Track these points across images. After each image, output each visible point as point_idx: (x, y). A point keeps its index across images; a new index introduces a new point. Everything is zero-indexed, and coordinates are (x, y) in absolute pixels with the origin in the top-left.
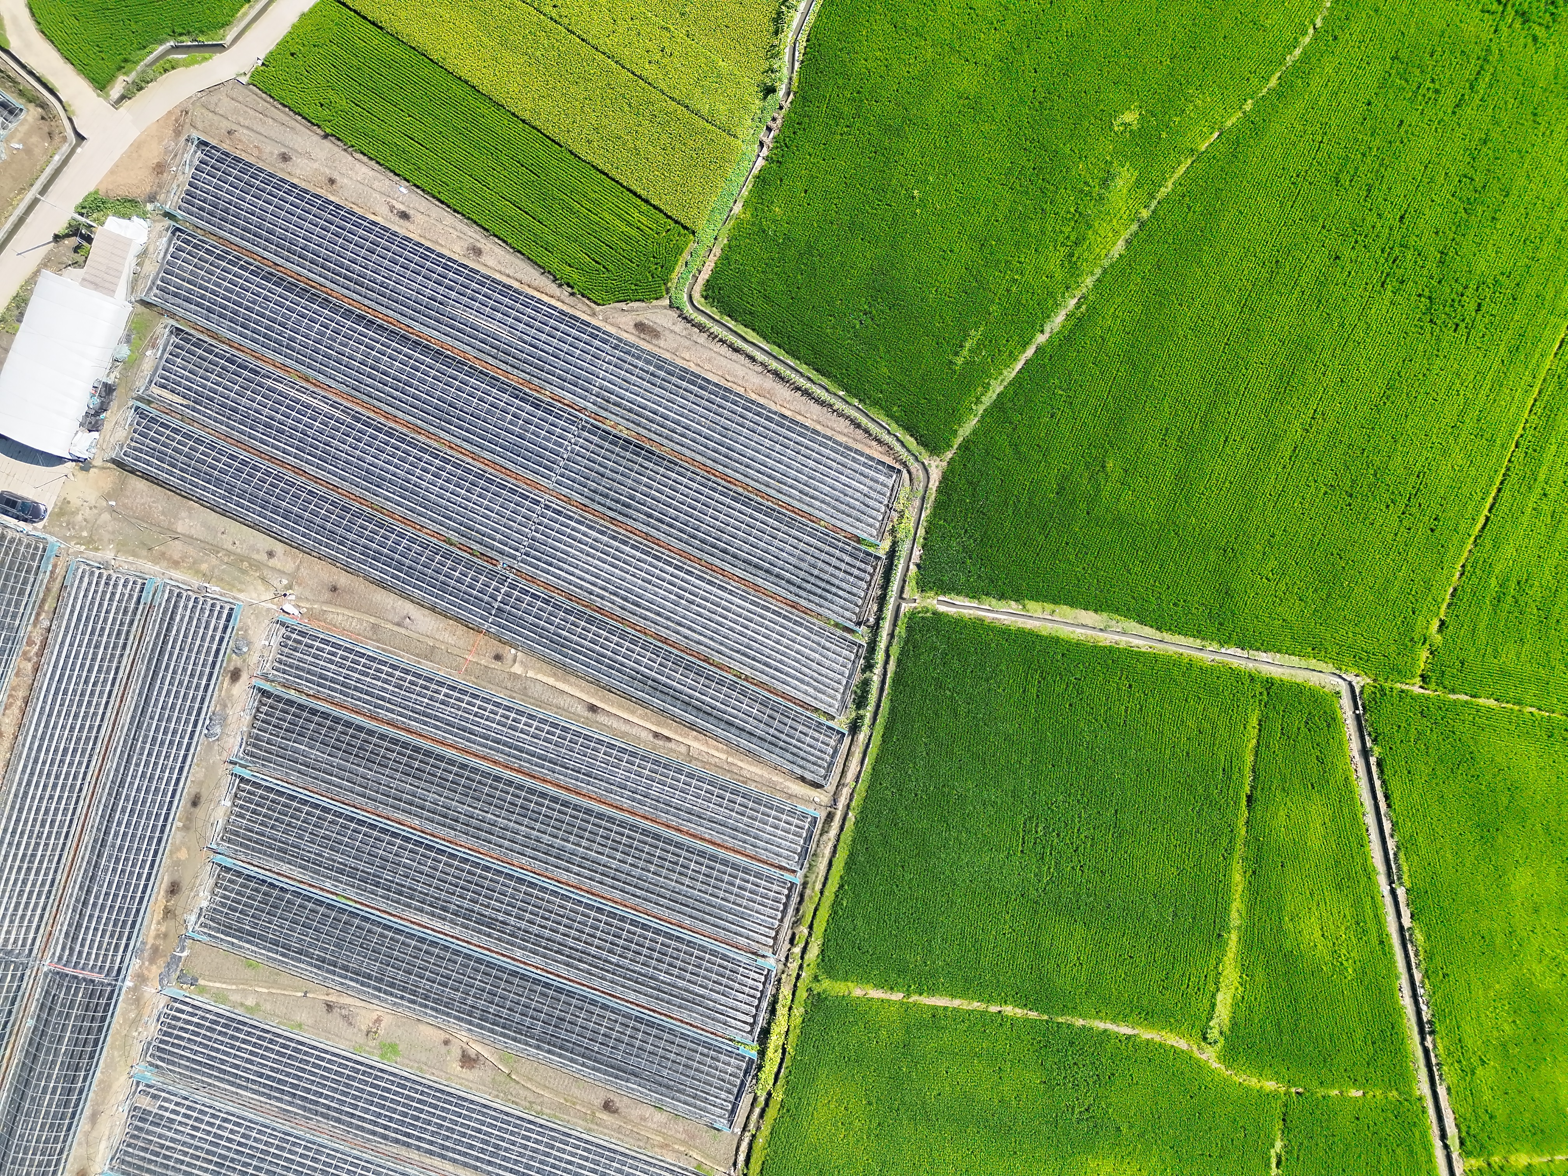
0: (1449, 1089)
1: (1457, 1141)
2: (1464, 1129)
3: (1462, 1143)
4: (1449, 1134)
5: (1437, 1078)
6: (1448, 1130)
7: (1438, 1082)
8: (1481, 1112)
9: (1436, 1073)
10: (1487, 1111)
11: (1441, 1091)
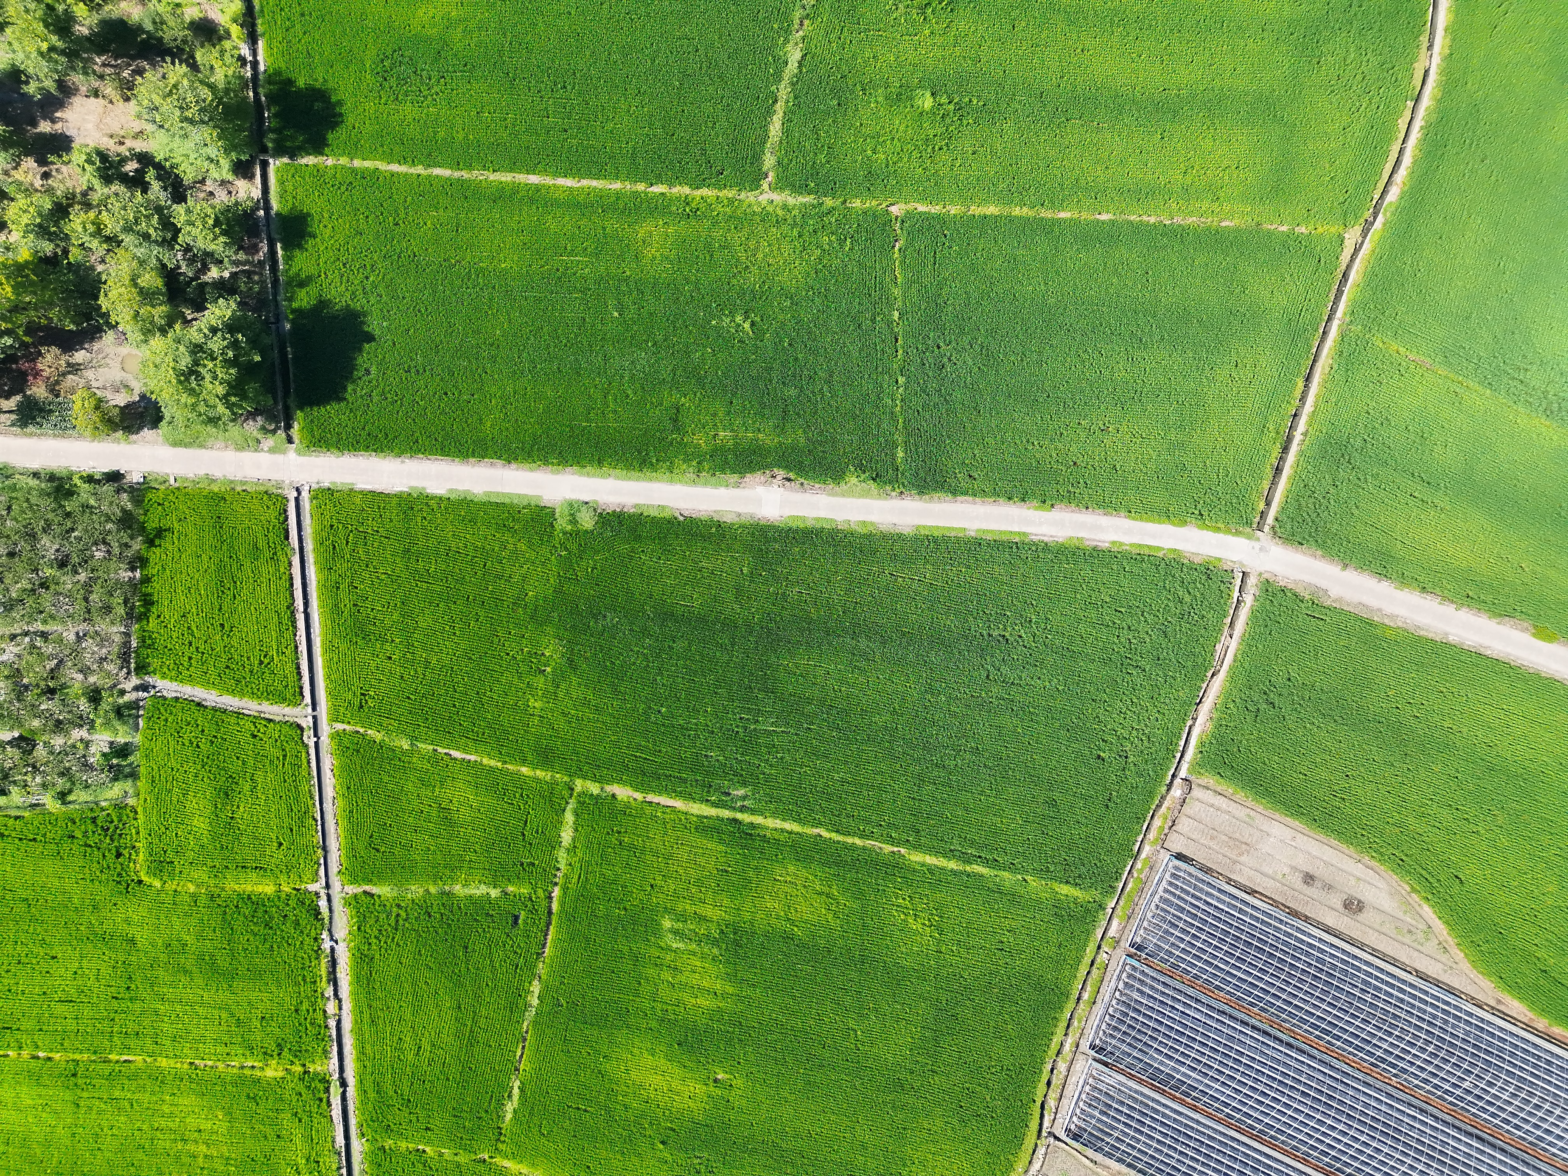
0: (333, 1142)
1: (332, 1090)
2: (324, 1104)
3: (327, 1090)
4: (339, 1097)
5: (343, 1154)
6: (339, 1102)
7: (343, 1149)
8: (305, 1119)
9: (344, 1158)
10: (300, 1121)
11: (340, 1141)
